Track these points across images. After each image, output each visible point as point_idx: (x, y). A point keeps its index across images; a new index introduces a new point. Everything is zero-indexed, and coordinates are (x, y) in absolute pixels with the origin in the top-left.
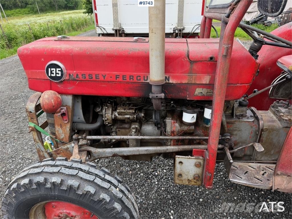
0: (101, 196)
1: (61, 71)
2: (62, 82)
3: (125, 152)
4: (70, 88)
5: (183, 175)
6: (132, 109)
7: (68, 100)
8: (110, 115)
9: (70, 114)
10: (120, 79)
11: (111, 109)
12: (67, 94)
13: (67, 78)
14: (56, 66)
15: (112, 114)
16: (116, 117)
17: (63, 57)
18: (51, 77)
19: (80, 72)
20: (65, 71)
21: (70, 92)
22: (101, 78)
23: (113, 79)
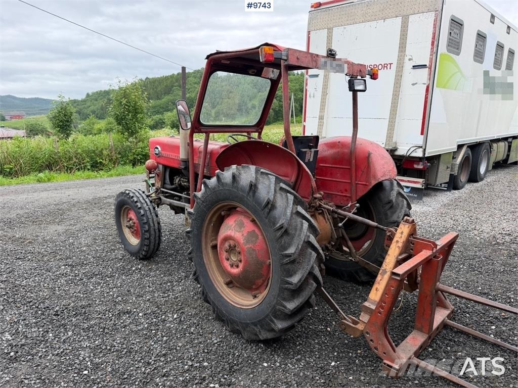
1: (159, 151)
2: (158, 157)
3: (175, 203)
4: (162, 161)
6: (186, 179)
7: (161, 167)
8: (177, 182)
9: (161, 176)
11: (179, 178)
12: (160, 164)
13: (161, 155)
14: (158, 148)
15: (179, 181)
16: (180, 183)
18: (155, 153)
19: (165, 152)
21: (162, 163)
22: (171, 157)
23: (174, 158)
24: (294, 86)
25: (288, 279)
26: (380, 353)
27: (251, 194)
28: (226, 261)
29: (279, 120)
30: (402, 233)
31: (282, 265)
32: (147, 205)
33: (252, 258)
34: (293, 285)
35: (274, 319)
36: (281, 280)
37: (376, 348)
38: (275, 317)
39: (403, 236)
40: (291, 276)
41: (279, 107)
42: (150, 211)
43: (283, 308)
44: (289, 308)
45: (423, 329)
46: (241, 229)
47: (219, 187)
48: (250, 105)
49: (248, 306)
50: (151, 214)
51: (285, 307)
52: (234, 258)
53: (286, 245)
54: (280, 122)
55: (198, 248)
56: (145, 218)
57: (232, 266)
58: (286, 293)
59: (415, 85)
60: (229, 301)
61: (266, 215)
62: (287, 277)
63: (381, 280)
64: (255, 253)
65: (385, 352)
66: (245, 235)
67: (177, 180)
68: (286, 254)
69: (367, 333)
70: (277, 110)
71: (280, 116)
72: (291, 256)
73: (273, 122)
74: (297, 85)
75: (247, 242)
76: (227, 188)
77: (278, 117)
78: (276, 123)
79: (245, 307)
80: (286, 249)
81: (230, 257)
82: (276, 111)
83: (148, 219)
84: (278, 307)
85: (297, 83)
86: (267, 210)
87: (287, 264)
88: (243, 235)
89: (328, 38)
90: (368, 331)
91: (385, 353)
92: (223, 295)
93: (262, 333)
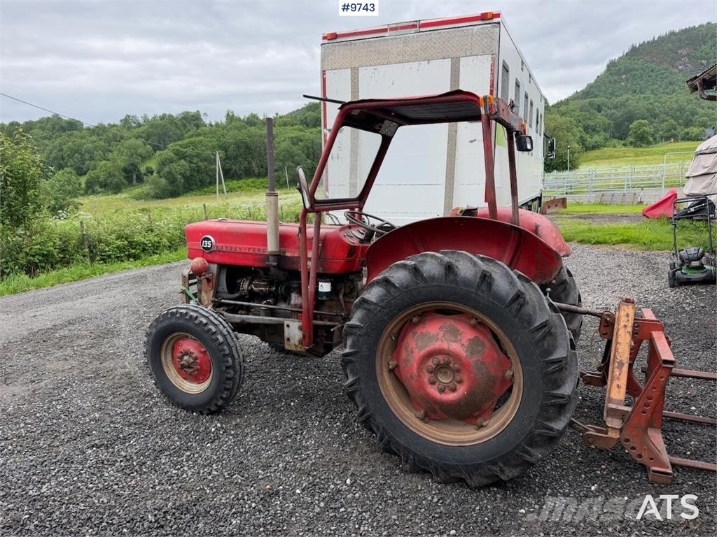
0: (210, 327)
1: (212, 243)
2: (211, 252)
3: (252, 319)
4: (217, 258)
5: (291, 339)
6: (265, 281)
7: (214, 268)
8: (246, 286)
9: (214, 281)
10: (251, 251)
11: (248, 281)
12: (214, 263)
13: (215, 249)
14: (208, 239)
15: (248, 286)
16: (252, 289)
17: (214, 233)
18: (203, 248)
19: (224, 245)
20: (214, 244)
21: (216, 261)
22: (238, 250)
23: (247, 251)
24: (210, 142)
25: (555, 392)
26: (645, 460)
27: (484, 287)
28: (429, 386)
29: (192, 190)
30: (628, 315)
31: (546, 374)
32: (224, 327)
33: (482, 374)
34: (564, 398)
35: (529, 449)
36: (544, 395)
37: (640, 456)
38: (531, 446)
39: (630, 318)
40: (559, 387)
41: (191, 171)
42: (231, 336)
43: (547, 431)
44: (558, 428)
45: (655, 425)
46: (456, 337)
47: (417, 283)
48: (143, 169)
49: (473, 441)
50: (232, 339)
51: (551, 429)
52: (444, 380)
53: (551, 348)
54: (194, 193)
55: (371, 375)
56: (225, 347)
57: (442, 391)
58: (551, 411)
59: (474, 143)
60: (434, 440)
61: (515, 312)
62: (554, 390)
63: (620, 374)
64: (484, 367)
65: (653, 457)
66: (466, 344)
67: (245, 286)
68: (552, 360)
69: (627, 440)
70: (188, 175)
71: (193, 184)
72: (562, 361)
73: (184, 193)
74: (214, 139)
75: (472, 353)
76: (434, 284)
77: (191, 186)
78: (188, 194)
79: (468, 444)
80: (550, 353)
81: (437, 378)
82: (186, 176)
83: (230, 347)
84: (537, 431)
85: (213, 137)
86: (515, 306)
87: (553, 373)
88: (463, 345)
89: (352, 81)
90: (627, 437)
91: (651, 459)
92: (421, 435)
93: (507, 470)
